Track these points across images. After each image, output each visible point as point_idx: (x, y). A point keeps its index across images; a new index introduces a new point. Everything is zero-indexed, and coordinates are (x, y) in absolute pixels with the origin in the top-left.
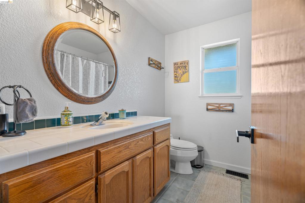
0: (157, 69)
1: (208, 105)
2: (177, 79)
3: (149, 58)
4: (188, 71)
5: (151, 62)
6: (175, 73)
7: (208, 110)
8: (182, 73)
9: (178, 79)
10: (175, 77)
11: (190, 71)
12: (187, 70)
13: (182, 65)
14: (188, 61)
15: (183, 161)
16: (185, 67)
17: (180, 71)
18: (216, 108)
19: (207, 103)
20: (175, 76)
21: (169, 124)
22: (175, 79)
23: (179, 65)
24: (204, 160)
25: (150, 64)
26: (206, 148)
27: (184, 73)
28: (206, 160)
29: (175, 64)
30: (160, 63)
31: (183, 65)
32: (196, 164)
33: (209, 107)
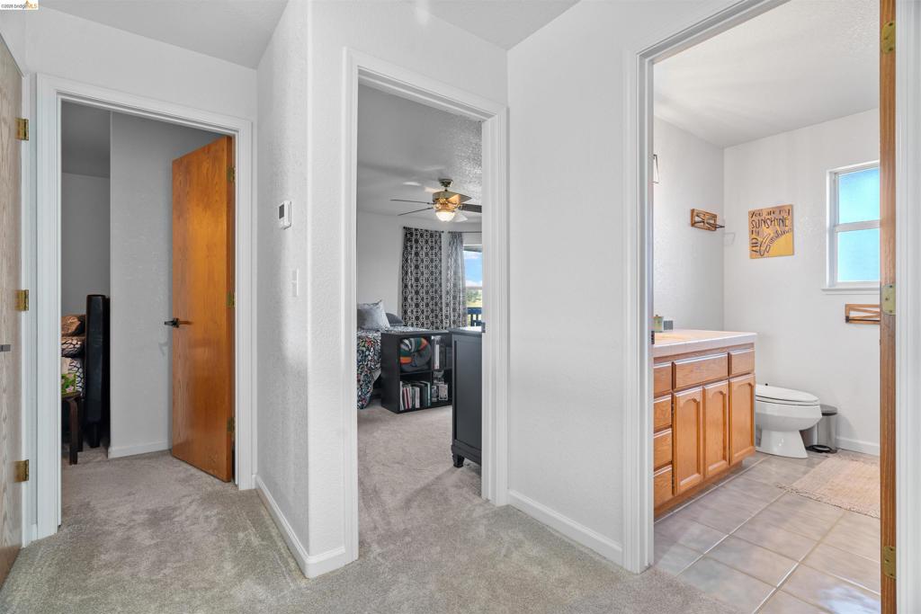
0: (709, 229)
1: (849, 308)
2: (758, 249)
3: (693, 211)
4: (792, 230)
5: (697, 219)
6: (754, 236)
7: (848, 320)
8: (772, 235)
9: (763, 249)
10: (754, 244)
11: (795, 229)
12: (787, 229)
13: (772, 216)
14: (792, 206)
15: (783, 428)
16: (783, 220)
17: (767, 231)
18: (876, 317)
19: (846, 306)
20: (754, 241)
21: (752, 345)
22: (754, 249)
23: (765, 215)
24: (837, 440)
25: (693, 224)
26: (844, 411)
27: (777, 235)
28: (843, 440)
29: (753, 214)
30: (714, 217)
31: (777, 215)
32: (815, 443)
33: (853, 314)
